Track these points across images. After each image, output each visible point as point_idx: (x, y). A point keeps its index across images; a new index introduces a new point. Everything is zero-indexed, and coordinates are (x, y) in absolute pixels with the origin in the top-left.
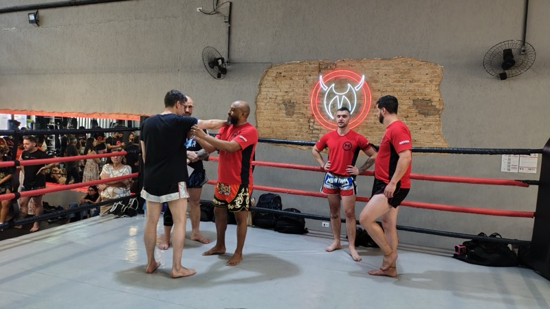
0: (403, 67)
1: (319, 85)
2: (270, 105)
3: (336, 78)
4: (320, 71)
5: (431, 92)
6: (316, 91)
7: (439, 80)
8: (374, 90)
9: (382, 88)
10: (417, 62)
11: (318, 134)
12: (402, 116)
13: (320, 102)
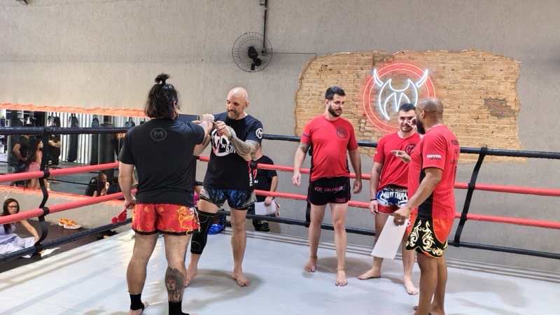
0: (474, 61)
1: (373, 80)
2: (313, 103)
3: (393, 73)
4: (374, 64)
5: (506, 90)
6: (369, 88)
7: (515, 77)
8: (438, 87)
9: (448, 85)
10: (490, 56)
11: (369, 137)
12: (472, 117)
13: (374, 99)
